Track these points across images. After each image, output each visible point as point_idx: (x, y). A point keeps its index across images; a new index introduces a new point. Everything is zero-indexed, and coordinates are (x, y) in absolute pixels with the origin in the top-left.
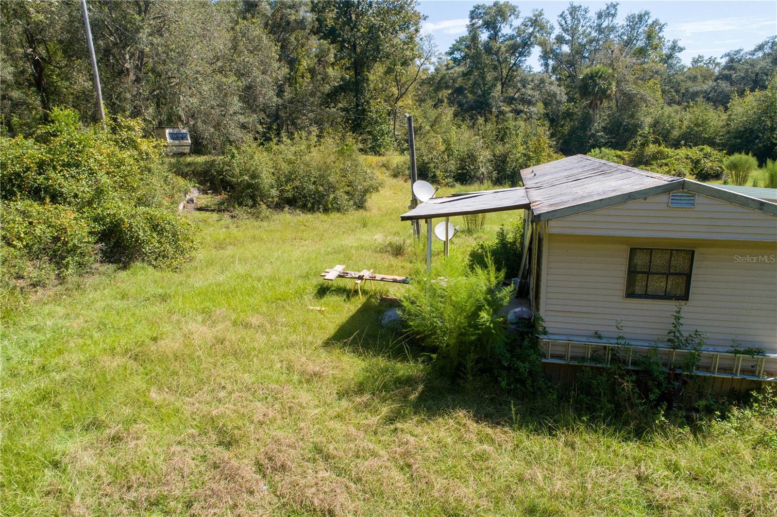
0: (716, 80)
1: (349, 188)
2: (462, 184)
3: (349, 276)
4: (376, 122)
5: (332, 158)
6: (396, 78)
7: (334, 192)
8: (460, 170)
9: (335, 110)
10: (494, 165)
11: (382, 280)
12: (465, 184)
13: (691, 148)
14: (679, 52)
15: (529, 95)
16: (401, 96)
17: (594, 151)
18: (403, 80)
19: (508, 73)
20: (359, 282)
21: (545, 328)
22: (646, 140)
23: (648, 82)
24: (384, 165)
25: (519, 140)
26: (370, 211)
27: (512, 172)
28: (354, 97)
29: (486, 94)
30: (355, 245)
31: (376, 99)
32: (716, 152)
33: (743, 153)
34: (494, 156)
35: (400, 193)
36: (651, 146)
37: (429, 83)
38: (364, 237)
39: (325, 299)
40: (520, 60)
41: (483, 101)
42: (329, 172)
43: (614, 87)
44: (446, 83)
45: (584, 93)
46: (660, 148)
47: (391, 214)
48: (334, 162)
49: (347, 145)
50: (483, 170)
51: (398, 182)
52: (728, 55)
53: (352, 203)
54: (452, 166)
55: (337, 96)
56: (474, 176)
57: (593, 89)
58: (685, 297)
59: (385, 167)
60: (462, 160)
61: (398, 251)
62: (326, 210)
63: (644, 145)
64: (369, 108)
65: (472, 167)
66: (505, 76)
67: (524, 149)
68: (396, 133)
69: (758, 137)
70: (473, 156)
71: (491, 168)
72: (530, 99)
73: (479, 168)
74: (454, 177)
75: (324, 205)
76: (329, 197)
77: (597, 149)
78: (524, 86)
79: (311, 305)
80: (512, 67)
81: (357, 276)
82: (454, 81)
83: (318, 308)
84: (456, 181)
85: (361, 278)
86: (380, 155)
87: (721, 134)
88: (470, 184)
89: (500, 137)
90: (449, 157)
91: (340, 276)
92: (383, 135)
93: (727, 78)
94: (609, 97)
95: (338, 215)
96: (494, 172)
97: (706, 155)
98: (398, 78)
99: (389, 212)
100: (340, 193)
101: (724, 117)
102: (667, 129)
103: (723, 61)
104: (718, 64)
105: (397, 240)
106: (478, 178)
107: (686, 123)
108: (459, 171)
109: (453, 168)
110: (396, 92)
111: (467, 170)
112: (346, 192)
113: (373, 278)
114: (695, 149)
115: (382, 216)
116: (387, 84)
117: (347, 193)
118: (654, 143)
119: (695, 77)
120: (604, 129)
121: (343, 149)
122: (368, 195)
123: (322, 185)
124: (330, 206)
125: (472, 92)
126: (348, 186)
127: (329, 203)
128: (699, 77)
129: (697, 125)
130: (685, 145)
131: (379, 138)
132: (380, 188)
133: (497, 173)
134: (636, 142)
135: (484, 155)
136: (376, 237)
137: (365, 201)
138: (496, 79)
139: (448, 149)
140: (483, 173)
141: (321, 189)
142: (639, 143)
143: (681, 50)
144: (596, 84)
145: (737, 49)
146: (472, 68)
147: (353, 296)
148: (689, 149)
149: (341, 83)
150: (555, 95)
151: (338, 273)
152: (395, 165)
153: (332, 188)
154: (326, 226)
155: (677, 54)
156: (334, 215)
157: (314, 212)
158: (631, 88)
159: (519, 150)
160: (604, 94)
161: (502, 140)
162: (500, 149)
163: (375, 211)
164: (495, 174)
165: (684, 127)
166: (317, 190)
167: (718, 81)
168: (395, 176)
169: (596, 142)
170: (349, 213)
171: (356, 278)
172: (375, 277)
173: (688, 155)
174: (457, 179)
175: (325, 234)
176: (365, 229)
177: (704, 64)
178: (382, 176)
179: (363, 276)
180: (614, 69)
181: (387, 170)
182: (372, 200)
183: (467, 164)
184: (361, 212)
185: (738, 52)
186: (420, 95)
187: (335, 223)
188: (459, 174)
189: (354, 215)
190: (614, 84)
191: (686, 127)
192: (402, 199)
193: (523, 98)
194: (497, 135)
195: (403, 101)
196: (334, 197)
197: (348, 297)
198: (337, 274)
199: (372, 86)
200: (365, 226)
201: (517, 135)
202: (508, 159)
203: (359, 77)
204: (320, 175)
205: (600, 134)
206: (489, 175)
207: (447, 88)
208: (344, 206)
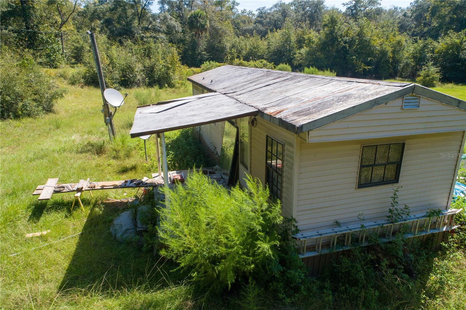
0: (255, 23)
1: (36, 96)
2: (125, 87)
3: (66, 190)
4: (47, 42)
5: (15, 71)
6: (58, 8)
7: (22, 100)
8: (123, 77)
9: (7, 31)
10: (145, 74)
11: (103, 188)
12: (128, 88)
13: (256, 61)
14: (237, 5)
15: (158, 27)
16: (63, 23)
17: (206, 63)
18: (64, 11)
19: (142, 11)
20: (79, 194)
21: (297, 227)
22: (233, 57)
23: (225, 22)
24: (61, 76)
25: (160, 57)
26: (58, 113)
27: (158, 78)
28: (23, 21)
29: (129, 24)
30: (57, 148)
31: (43, 24)
32: (268, 63)
33: (284, 64)
34: (145, 67)
35: (80, 97)
36: (236, 60)
37: (83, 15)
38: (61, 138)
39: (42, 219)
40: (148, 3)
41: (128, 29)
42: (14, 83)
43: (208, 24)
44: (98, 15)
45: (192, 27)
46: (240, 61)
47: (78, 114)
48: (18, 74)
49: (27, 60)
50: (139, 77)
51: (76, 88)
52: (259, 9)
53: (40, 108)
54: (117, 74)
55: (7, 19)
56: (133, 82)
57: (197, 24)
58: (396, 180)
59: (63, 77)
60: (123, 70)
61: (100, 150)
62: (17, 117)
63: (232, 60)
64: (39, 30)
65: (131, 76)
66: (140, 13)
67: (164, 62)
68: (65, 51)
69: (284, 55)
70: (130, 67)
71: (144, 76)
72: (159, 29)
73: (136, 76)
74: (119, 83)
75: (13, 112)
76: (17, 104)
77: (207, 62)
78: (154, 20)
79: (29, 232)
80: (144, 7)
81: (75, 189)
82: (104, 14)
83: (38, 234)
84: (121, 85)
85: (80, 190)
86: (56, 68)
87: (266, 53)
88: (131, 88)
89: (146, 54)
90: (113, 69)
91: (55, 192)
92: (54, 52)
93: (260, 22)
94: (206, 30)
95: (30, 119)
96: (146, 79)
97: (264, 65)
98: (60, 9)
99: (76, 113)
100: (28, 101)
101: (266, 43)
102: (239, 50)
103: (256, 13)
104: (254, 15)
105: (94, 139)
106: (136, 83)
107: (248, 47)
108: (123, 79)
109: (117, 76)
110: (59, 20)
111: (128, 78)
112: (33, 99)
113: (93, 188)
114: (258, 61)
115: (71, 117)
116: (51, 14)
117: (35, 100)
118: (237, 58)
119: (245, 21)
120: (206, 50)
121: (23, 62)
122: (54, 101)
123: (9, 95)
124: (20, 113)
125: (118, 23)
126: (35, 94)
127: (18, 110)
128: (247, 21)
129: (254, 48)
130: (252, 59)
131: (52, 54)
132: (64, 94)
133: (149, 79)
134: (227, 57)
135: (138, 67)
136: (73, 138)
137: (52, 105)
138: (134, 14)
139: (112, 62)
140: (139, 80)
141: (8, 98)
142: (229, 58)
143: (238, 4)
144: (198, 22)
145: (263, 6)
146: (116, 5)
147: (74, 209)
148: (254, 61)
149: (9, 9)
150: (174, 27)
151: (53, 189)
152: (71, 76)
153: (19, 97)
154: (19, 131)
155: (236, 7)
156: (26, 121)
157: (5, 119)
158: (218, 25)
159: (161, 63)
160: (203, 28)
161: (148, 56)
162: (147, 62)
163: (62, 114)
164: (147, 80)
165: (248, 49)
166: (4, 99)
167: (257, 24)
168: (73, 84)
169: (202, 57)
170: (40, 117)
171: (73, 191)
172: (94, 187)
173: (255, 65)
174: (121, 84)
175: (20, 138)
176: (59, 130)
177: (247, 14)
178: (63, 85)
179: (82, 188)
180: (206, 13)
181: (65, 79)
182: (59, 105)
183: (127, 73)
184: (51, 116)
185: (264, 8)
186: (76, 24)
187: (28, 128)
188: (122, 81)
189: (45, 118)
190: (208, 22)
191: (249, 49)
192: (83, 102)
193: (154, 28)
194: (144, 53)
195: (66, 27)
196: (23, 105)
197: (69, 211)
198: (51, 190)
199: (38, 14)
200: (58, 128)
201: (158, 53)
202: (155, 69)
203: (25, 5)
204: (4, 86)
205: (204, 53)
206: (143, 80)
207: (100, 19)
208: (34, 112)
